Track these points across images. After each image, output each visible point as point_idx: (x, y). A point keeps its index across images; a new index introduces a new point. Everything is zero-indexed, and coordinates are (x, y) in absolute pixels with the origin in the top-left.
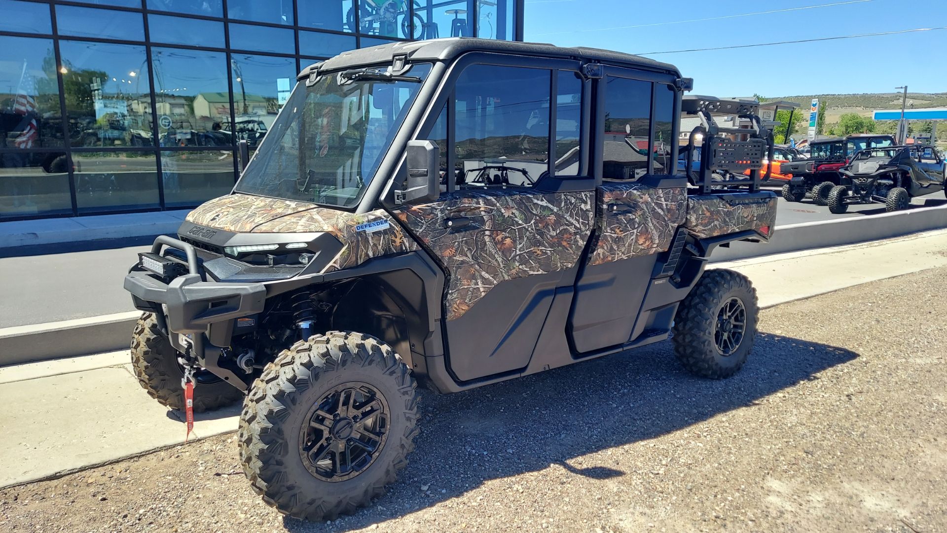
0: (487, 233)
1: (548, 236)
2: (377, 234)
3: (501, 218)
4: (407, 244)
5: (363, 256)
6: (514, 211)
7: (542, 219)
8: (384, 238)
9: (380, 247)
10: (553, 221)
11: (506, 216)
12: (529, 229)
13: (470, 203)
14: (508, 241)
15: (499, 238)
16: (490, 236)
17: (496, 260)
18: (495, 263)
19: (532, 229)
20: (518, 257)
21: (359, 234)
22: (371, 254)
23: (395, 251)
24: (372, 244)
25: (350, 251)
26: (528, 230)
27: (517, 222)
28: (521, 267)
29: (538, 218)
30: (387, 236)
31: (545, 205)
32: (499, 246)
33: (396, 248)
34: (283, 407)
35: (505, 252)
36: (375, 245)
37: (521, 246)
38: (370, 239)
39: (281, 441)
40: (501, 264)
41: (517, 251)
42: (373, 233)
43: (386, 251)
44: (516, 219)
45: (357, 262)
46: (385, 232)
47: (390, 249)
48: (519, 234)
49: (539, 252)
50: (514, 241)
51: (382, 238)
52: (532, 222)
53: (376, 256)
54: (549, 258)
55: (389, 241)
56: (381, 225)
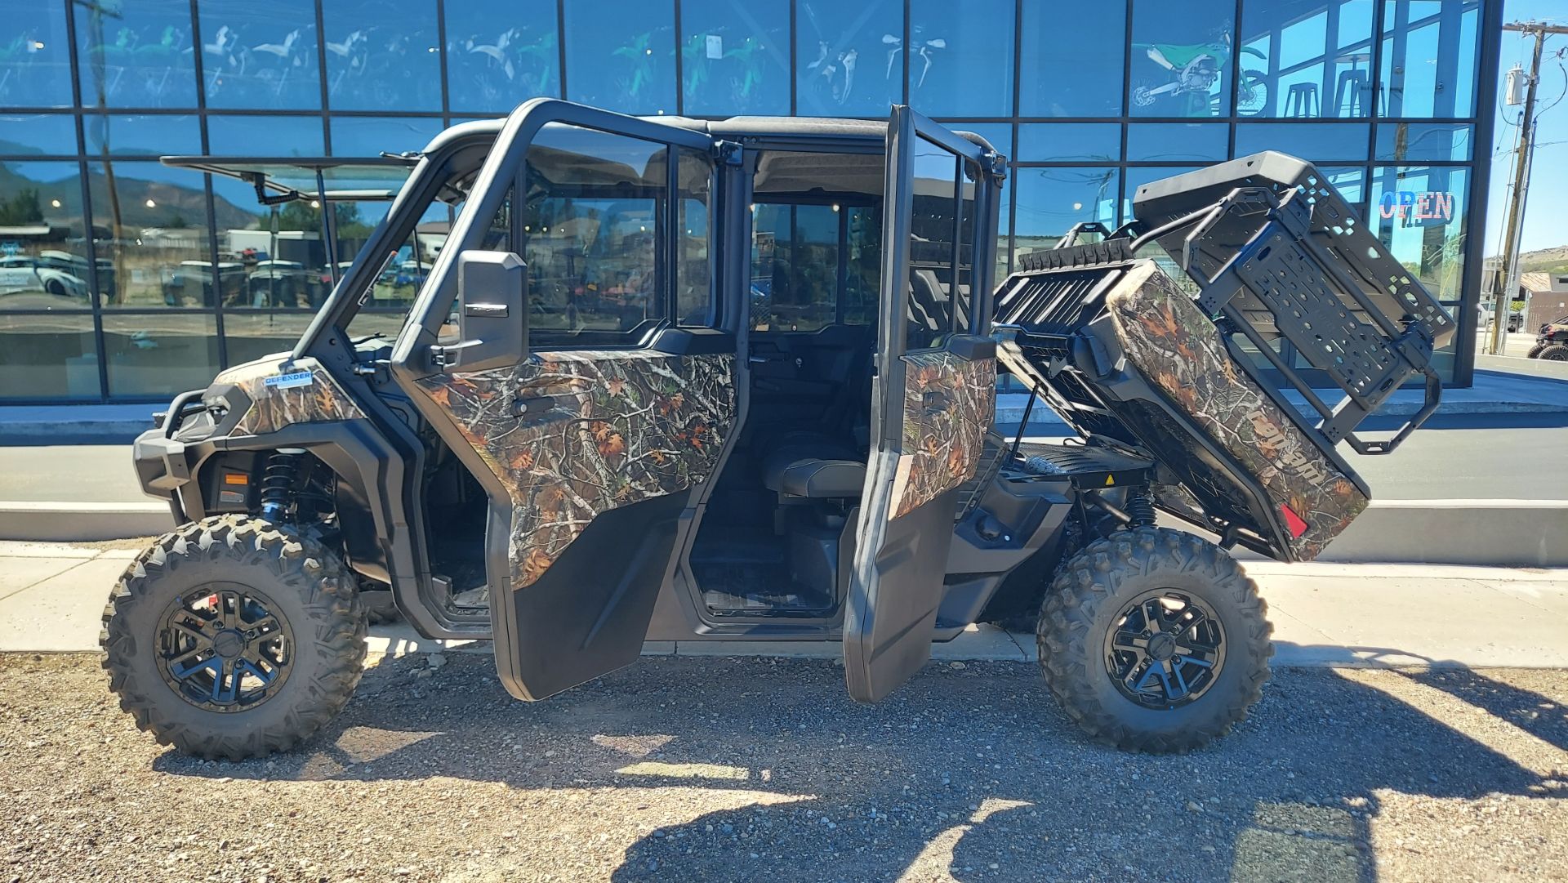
0: (584, 425)
1: (674, 429)
2: (294, 391)
3: (606, 399)
4: (340, 410)
5: (279, 420)
6: (625, 386)
7: (665, 401)
8: (305, 397)
9: (301, 410)
10: (679, 404)
11: (613, 395)
12: (647, 418)
13: (555, 372)
14: (616, 439)
15: (602, 433)
16: (588, 430)
17: (598, 474)
18: (596, 480)
19: (651, 418)
20: (630, 467)
21: (270, 388)
22: (290, 418)
23: (327, 417)
24: (288, 405)
25: (258, 411)
26: (644, 419)
27: (629, 406)
28: (633, 485)
29: (659, 398)
30: (309, 396)
31: (669, 376)
32: (601, 449)
33: (326, 412)
34: (129, 594)
35: (611, 458)
36: (292, 406)
37: (634, 447)
38: (284, 396)
39: (125, 636)
40: (604, 479)
41: (629, 456)
42: (289, 389)
43: (312, 415)
44: (627, 400)
45: (273, 428)
46: (307, 389)
47: (318, 413)
48: (632, 427)
49: (660, 458)
50: (625, 440)
51: (302, 397)
52: (651, 406)
53: (299, 421)
54: (673, 467)
55: (313, 402)
56: (299, 380)
